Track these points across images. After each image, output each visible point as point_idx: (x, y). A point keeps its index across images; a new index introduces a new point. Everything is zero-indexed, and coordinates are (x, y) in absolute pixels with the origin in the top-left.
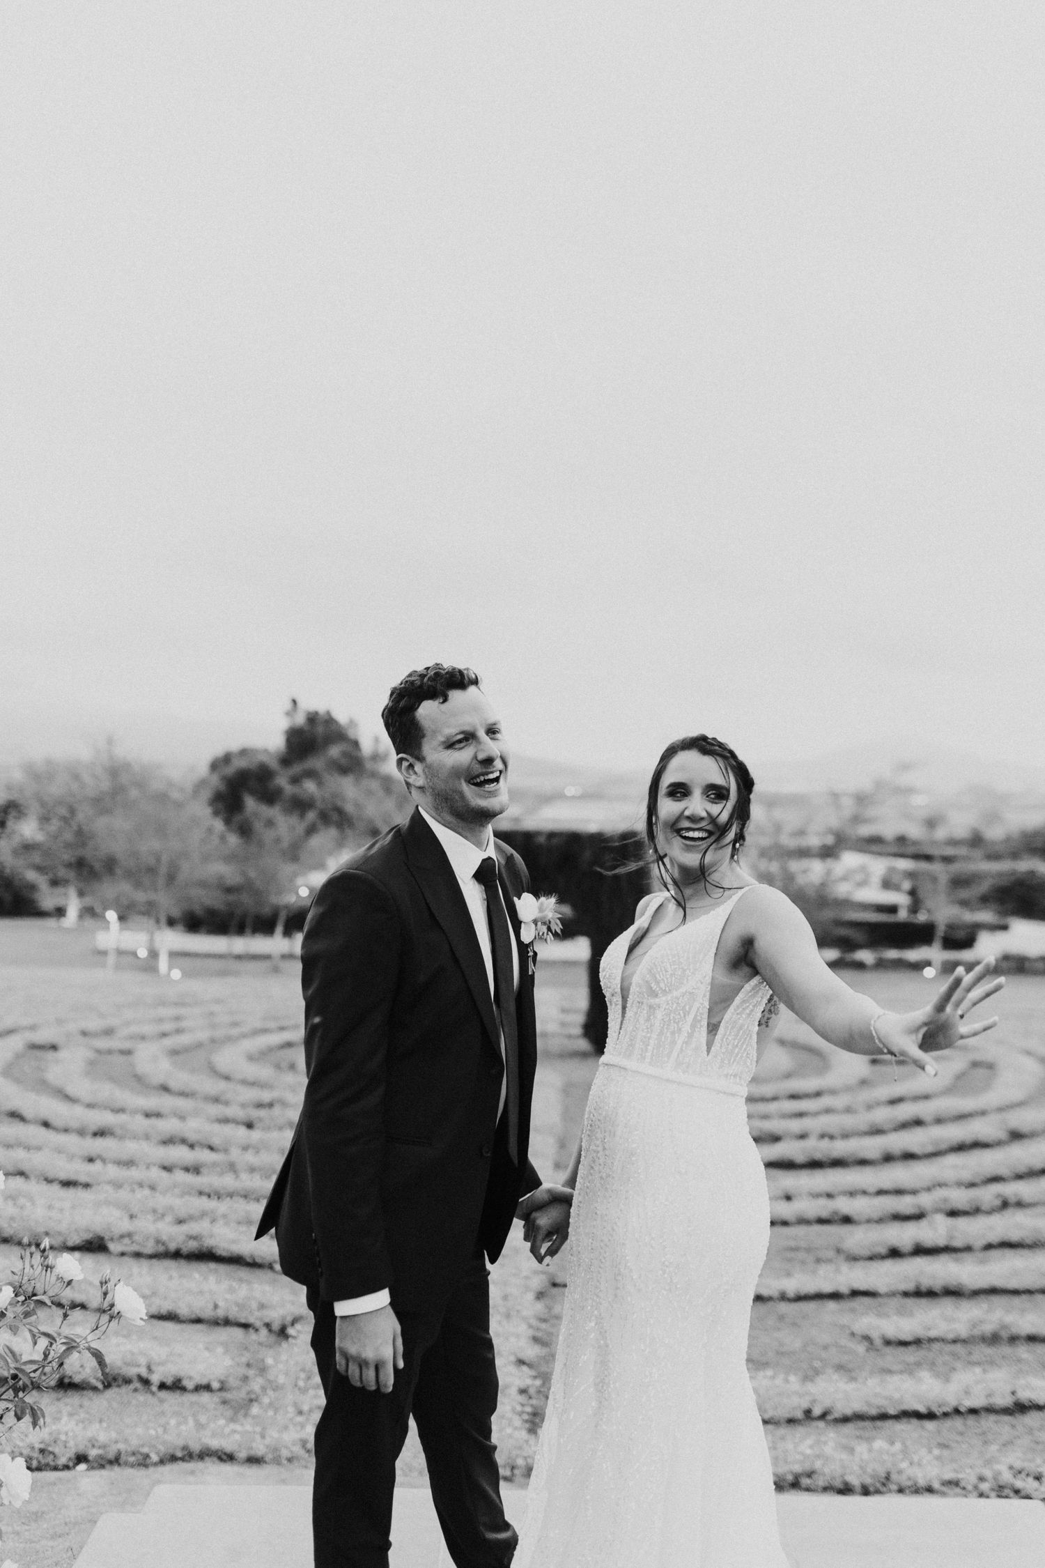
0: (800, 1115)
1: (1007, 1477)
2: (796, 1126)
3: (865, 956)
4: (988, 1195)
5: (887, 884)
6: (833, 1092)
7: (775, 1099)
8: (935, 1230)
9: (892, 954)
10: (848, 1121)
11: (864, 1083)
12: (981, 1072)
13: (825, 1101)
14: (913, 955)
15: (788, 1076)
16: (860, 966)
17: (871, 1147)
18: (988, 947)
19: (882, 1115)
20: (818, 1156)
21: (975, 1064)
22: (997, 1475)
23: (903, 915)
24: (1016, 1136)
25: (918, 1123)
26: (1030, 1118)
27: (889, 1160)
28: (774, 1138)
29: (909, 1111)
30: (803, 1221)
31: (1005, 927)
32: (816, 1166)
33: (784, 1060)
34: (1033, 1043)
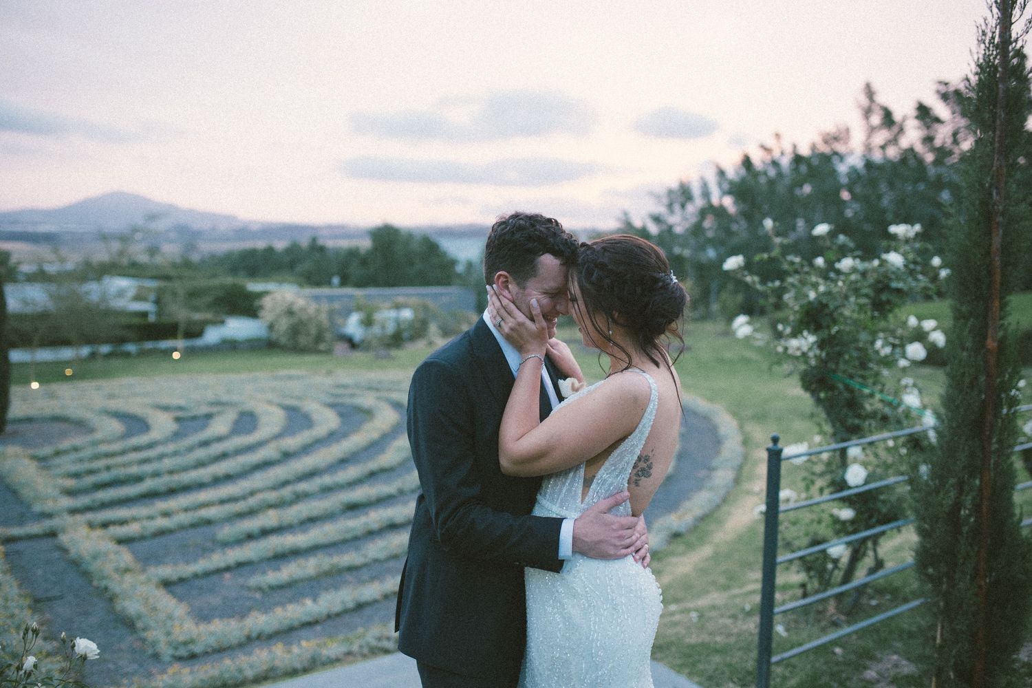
1: (374, 643)
2: (147, 468)
3: (131, 348)
4: (286, 492)
5: (138, 298)
8: (270, 518)
9: (149, 345)
13: (160, 450)
14: (164, 344)
16: (128, 355)
17: (205, 473)
18: (212, 335)
19: (201, 454)
20: (174, 485)
21: (241, 414)
22: (368, 644)
23: (152, 318)
24: (287, 456)
25: (224, 456)
26: (291, 443)
27: (217, 481)
28: (139, 479)
29: (217, 449)
30: (182, 528)
31: (222, 322)
32: (172, 492)
33: (116, 427)
34: (270, 396)
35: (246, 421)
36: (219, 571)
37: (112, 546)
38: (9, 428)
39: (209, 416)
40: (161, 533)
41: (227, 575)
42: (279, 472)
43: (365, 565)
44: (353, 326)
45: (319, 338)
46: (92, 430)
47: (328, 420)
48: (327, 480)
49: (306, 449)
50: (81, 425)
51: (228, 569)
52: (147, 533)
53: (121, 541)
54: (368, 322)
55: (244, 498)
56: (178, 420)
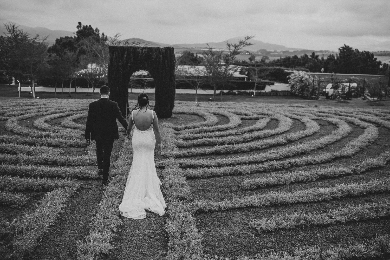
0: (222, 136)
2: (220, 140)
3: (236, 91)
4: (286, 162)
5: (241, 73)
6: (231, 129)
7: (213, 131)
9: (243, 91)
10: (237, 138)
11: (240, 125)
12: (274, 122)
14: (249, 91)
15: (217, 124)
16: (235, 94)
17: (246, 146)
18: (268, 89)
19: (247, 136)
21: (272, 119)
23: (245, 80)
24: (290, 142)
25: (258, 138)
26: (293, 135)
27: (252, 150)
28: (214, 144)
29: (255, 134)
30: (224, 175)
31: (273, 84)
32: (227, 153)
33: (215, 119)
34: (287, 113)
35: (274, 123)
36: (234, 209)
37: (183, 181)
38: (173, 116)
39: (257, 119)
40: (213, 176)
41: (239, 213)
42: (285, 150)
43: (331, 225)
44: (329, 89)
45: (313, 92)
46: (205, 120)
47: (313, 127)
48: (310, 158)
49: (301, 140)
50: (202, 117)
51: (240, 209)
52: (205, 175)
53: (189, 178)
54: (335, 87)
55: (262, 162)
56: (242, 119)
